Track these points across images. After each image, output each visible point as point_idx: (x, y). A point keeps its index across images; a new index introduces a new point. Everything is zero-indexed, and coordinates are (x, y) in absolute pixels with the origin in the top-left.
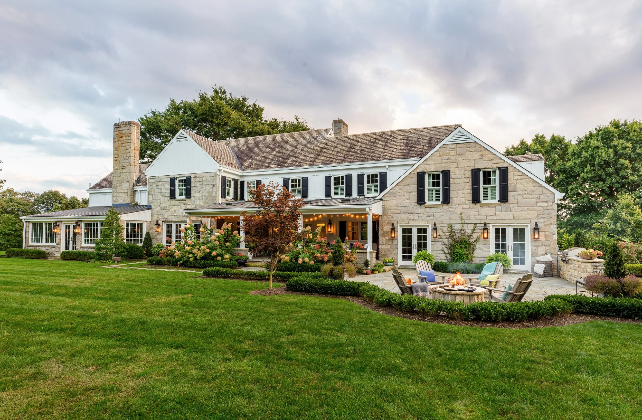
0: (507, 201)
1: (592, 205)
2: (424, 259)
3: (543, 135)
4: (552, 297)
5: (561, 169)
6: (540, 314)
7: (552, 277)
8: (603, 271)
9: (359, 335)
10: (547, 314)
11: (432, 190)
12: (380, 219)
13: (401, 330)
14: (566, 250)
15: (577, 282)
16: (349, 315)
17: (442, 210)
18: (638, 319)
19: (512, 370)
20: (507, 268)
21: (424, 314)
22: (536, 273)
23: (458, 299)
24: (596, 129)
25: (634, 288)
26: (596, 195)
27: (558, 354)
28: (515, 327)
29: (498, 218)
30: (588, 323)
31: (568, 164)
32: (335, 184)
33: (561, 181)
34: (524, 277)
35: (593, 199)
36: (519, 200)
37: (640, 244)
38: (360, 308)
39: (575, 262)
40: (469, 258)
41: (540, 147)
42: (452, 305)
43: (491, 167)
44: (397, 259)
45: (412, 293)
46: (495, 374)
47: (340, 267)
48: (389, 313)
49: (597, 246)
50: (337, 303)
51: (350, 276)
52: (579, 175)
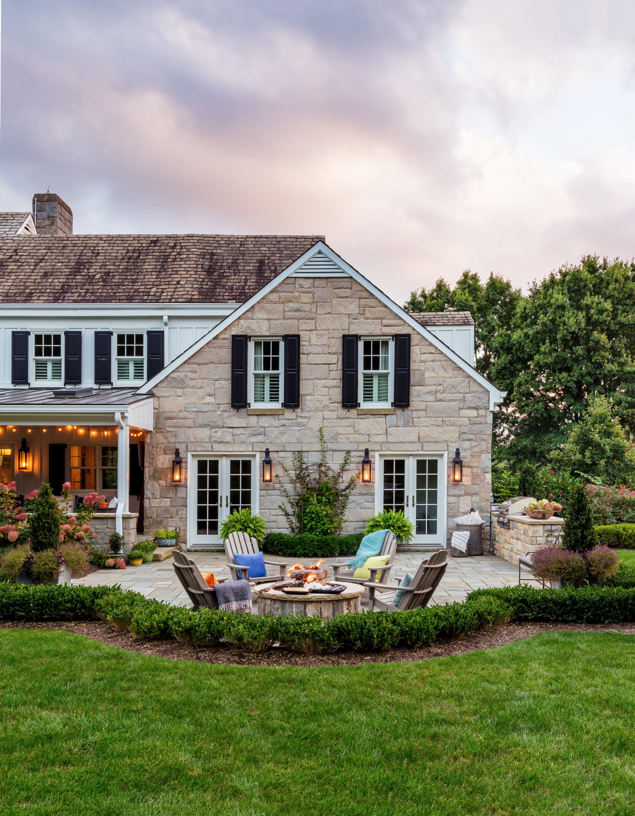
0: (408, 405)
1: (550, 415)
2: (244, 529)
3: (475, 275)
4: (479, 594)
5: (503, 343)
6: (457, 628)
7: (482, 555)
8: (560, 540)
9: (95, 710)
10: (470, 628)
11: (263, 376)
12: (148, 440)
13: (191, 689)
14: (505, 503)
15: (521, 562)
16: (71, 664)
17: (282, 422)
18: (610, 622)
19: (405, 742)
20: (404, 542)
21: (240, 648)
22: (455, 549)
23: (311, 611)
24: (560, 272)
25: (605, 568)
26: (557, 398)
27: (484, 701)
28: (413, 658)
29: (390, 439)
30: (534, 639)
31: (517, 335)
32: (38, 352)
33: (503, 368)
34: (433, 558)
35: (551, 404)
36: (429, 404)
37: (617, 488)
38: (97, 648)
39: (519, 525)
40: (335, 524)
41: (471, 298)
42: (298, 624)
43: (379, 332)
44: (185, 530)
45: (215, 604)
46: (376, 755)
47: (48, 553)
48: (165, 652)
49: (555, 494)
50: (41, 639)
51: (75, 574)
52: (531, 358)
